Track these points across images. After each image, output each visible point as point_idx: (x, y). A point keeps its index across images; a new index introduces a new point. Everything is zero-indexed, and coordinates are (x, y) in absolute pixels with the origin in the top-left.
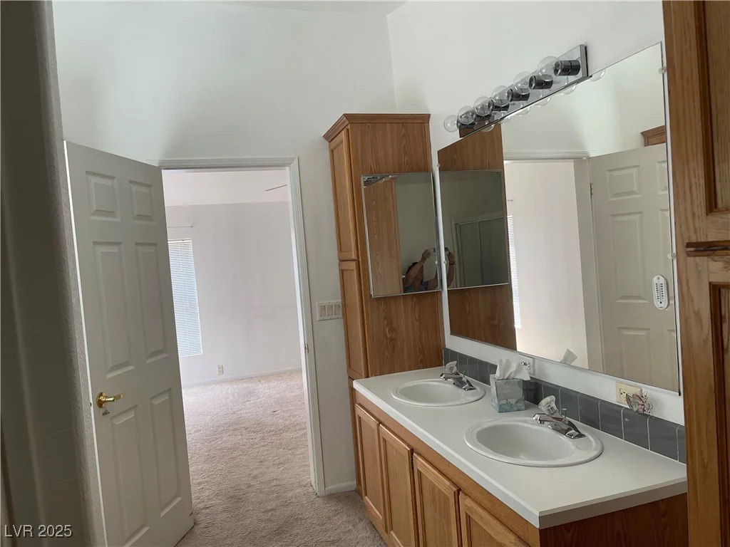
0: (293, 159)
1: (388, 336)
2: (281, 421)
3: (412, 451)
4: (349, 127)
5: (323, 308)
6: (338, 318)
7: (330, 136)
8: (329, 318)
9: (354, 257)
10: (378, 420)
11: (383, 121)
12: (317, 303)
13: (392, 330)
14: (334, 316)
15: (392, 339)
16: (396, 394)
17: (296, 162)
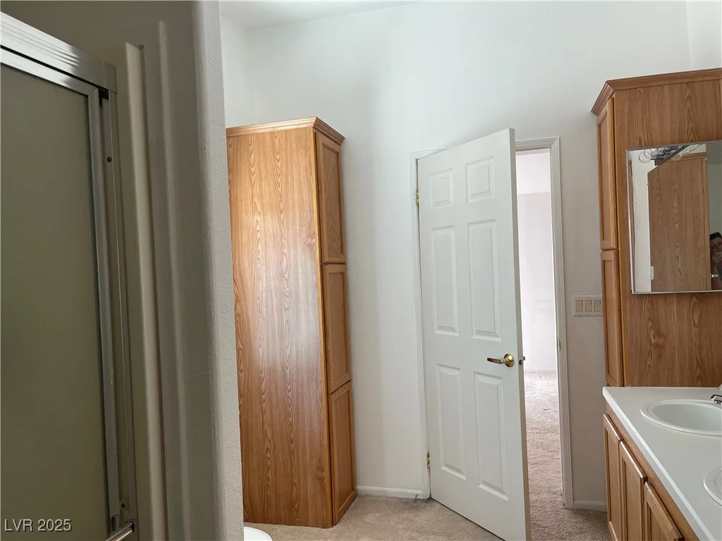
0: (554, 140)
1: (653, 341)
2: (550, 420)
3: (646, 479)
4: (614, 96)
5: (580, 302)
6: (598, 315)
7: (596, 110)
8: (587, 314)
9: (613, 245)
10: (620, 436)
11: (661, 83)
12: (573, 297)
13: (658, 334)
14: (593, 313)
15: (657, 345)
16: (648, 413)
17: (556, 143)
